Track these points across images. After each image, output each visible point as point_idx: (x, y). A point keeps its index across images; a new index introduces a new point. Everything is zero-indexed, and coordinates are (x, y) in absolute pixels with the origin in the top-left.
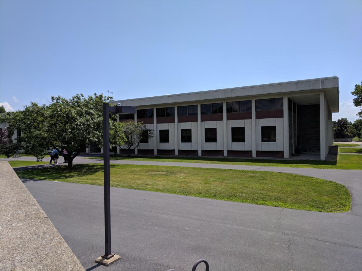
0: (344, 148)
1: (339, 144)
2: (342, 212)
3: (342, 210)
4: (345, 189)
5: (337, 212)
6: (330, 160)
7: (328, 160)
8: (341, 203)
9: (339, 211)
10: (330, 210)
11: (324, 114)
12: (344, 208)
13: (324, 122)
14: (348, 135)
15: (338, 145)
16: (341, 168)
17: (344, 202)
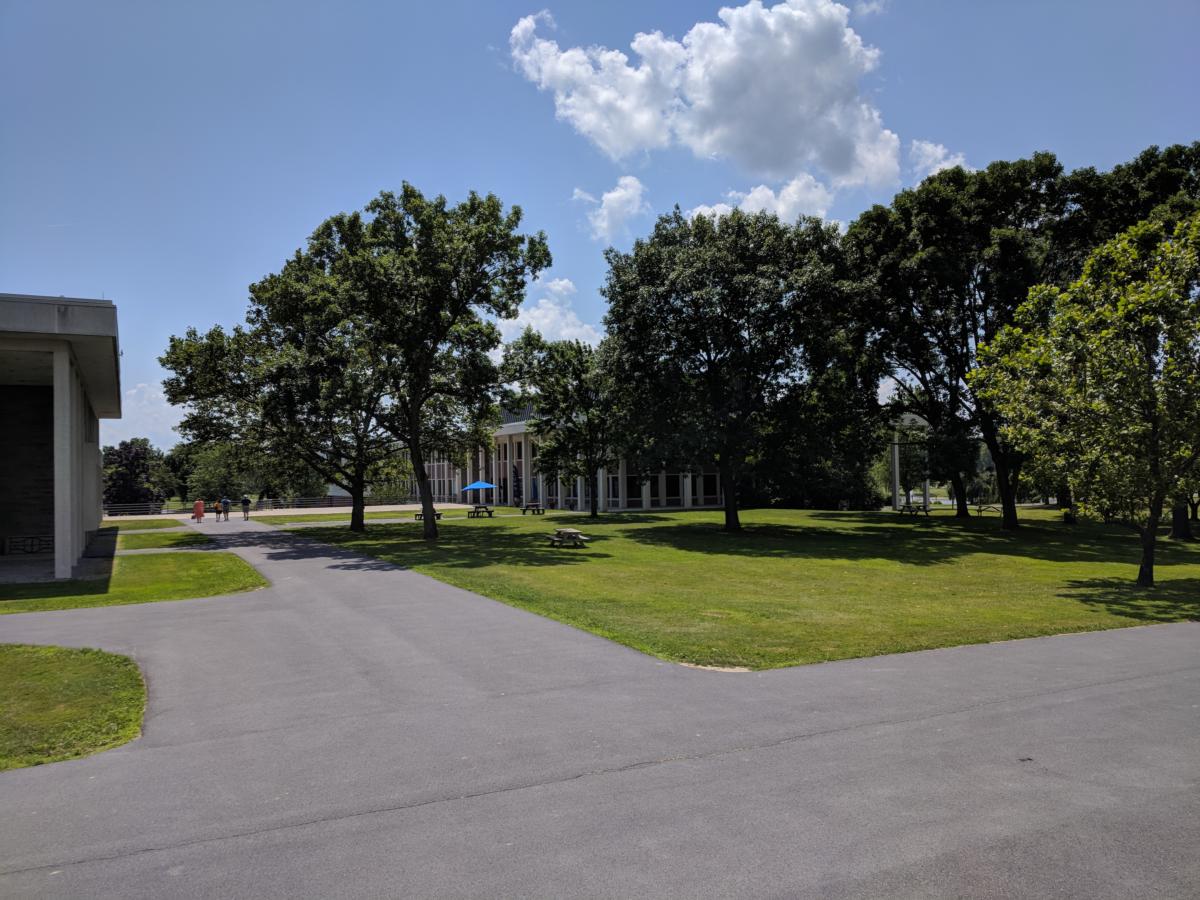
0: (135, 535)
1: (119, 521)
2: (114, 747)
3: (114, 739)
4: (129, 667)
5: (98, 749)
6: (87, 578)
7: (80, 578)
8: (113, 718)
9: (104, 744)
10: (74, 750)
11: (67, 423)
12: (121, 733)
13: (68, 447)
14: (152, 493)
15: (118, 525)
16: (123, 599)
17: (120, 711)
